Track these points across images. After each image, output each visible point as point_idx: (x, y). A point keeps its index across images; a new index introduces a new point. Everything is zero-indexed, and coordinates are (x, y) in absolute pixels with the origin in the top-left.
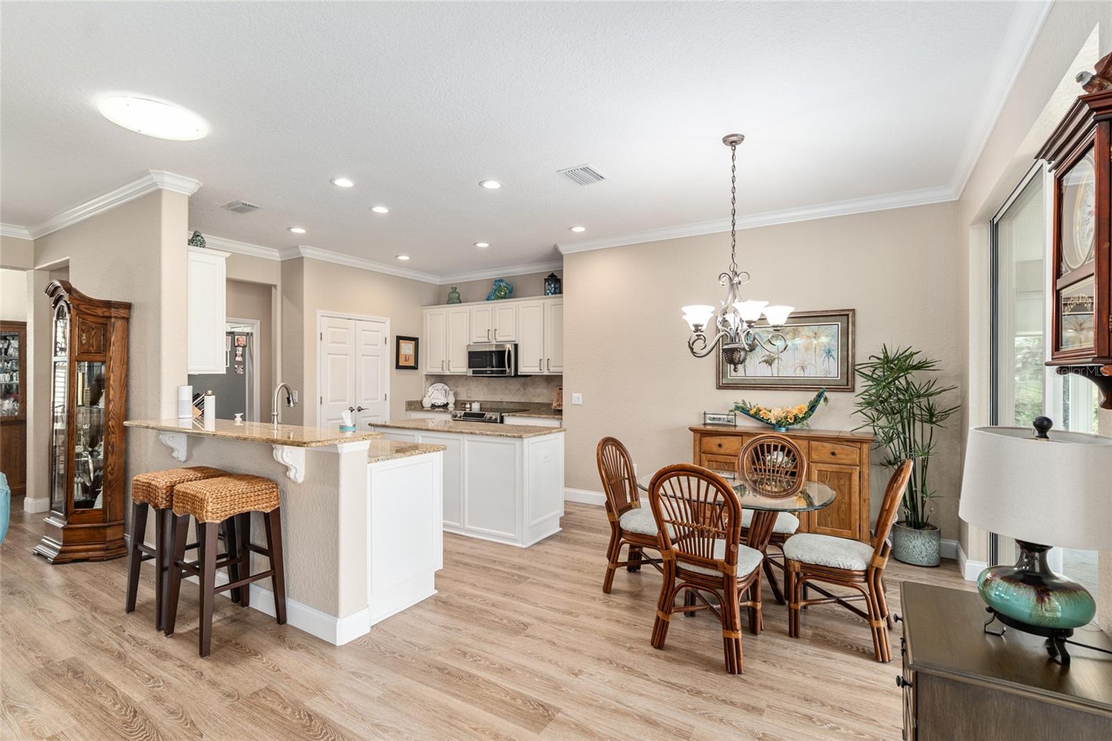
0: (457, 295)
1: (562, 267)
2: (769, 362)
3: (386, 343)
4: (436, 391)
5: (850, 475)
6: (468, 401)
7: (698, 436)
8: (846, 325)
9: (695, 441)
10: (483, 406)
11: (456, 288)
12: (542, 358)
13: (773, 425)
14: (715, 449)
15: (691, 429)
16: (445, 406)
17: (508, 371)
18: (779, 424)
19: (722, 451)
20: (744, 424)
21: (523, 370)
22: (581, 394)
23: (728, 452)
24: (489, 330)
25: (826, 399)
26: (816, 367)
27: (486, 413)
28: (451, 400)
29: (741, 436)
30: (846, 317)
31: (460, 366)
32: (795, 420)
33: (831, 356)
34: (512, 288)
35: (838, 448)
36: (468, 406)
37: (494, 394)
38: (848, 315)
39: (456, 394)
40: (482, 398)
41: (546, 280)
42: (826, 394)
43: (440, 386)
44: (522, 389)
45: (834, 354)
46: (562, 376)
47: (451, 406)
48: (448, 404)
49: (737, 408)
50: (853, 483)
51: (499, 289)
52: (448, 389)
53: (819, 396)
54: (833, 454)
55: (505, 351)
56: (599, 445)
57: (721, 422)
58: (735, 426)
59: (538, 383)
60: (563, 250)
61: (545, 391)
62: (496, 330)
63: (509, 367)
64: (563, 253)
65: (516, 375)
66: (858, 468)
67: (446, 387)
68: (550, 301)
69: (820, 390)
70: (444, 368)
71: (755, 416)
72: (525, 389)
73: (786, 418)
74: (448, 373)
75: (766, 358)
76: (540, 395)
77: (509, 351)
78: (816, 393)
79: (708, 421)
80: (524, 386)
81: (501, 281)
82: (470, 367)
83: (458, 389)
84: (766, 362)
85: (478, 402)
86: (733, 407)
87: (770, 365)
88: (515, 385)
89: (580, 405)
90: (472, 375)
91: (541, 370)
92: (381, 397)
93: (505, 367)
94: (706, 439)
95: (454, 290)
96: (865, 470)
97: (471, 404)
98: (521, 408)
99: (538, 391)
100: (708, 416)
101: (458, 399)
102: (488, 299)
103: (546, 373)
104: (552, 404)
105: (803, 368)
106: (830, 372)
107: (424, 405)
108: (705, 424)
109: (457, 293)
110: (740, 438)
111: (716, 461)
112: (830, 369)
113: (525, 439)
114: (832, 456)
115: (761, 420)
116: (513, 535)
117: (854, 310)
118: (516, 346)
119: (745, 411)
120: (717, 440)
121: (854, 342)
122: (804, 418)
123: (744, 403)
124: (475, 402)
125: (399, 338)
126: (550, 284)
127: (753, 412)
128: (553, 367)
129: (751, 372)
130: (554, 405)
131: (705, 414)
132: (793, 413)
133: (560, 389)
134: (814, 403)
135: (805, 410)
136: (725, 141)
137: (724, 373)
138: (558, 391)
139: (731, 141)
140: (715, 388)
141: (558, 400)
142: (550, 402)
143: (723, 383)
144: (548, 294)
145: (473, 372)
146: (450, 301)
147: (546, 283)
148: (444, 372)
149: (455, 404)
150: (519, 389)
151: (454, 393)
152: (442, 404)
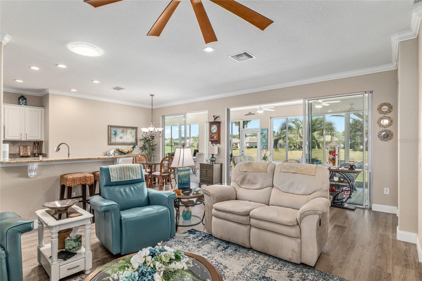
2: (121, 138)
26: (131, 140)
30: (136, 129)
42: (135, 146)
45: (134, 137)
49: (116, 150)
64: (49, 93)
78: (133, 146)
84: (120, 138)
87: (121, 139)
91: (21, 138)
105: (128, 140)
106: (133, 141)
117: (137, 127)
121: (137, 134)
122: (132, 151)
123: (118, 148)
126: (22, 100)
127: (121, 150)
128: (29, 137)
129: (117, 141)
130: (21, 154)
131: (107, 152)
132: (130, 150)
133: (24, 147)
134: (133, 148)
135: (132, 149)
136: (151, 95)
137: (110, 141)
138: (23, 148)
139: (152, 95)
140: (108, 145)
141: (23, 152)
142: (16, 153)
143: (110, 143)
144: (21, 105)
147: (20, 99)
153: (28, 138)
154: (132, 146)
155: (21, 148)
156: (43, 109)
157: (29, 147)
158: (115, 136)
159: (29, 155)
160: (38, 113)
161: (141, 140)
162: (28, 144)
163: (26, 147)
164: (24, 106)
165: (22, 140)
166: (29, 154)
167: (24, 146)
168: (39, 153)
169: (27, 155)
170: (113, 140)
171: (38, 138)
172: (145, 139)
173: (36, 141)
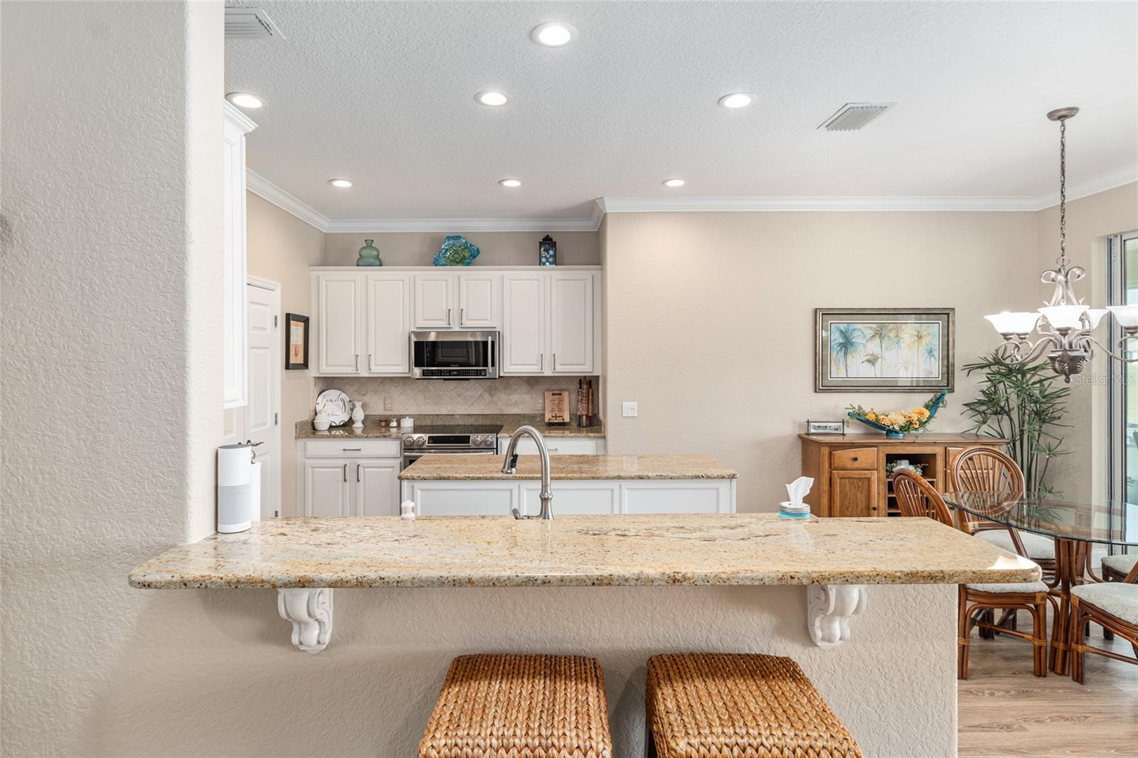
0: (375, 253)
2: (872, 361)
3: (276, 324)
4: (331, 403)
6: (394, 416)
7: (827, 450)
8: (946, 324)
11: (373, 241)
12: (542, 353)
13: (894, 432)
14: (849, 464)
16: (348, 425)
17: (490, 370)
18: (903, 429)
19: (856, 465)
20: (852, 431)
21: (508, 369)
22: (636, 403)
23: (863, 466)
24: (449, 310)
26: (918, 367)
28: (358, 415)
29: (877, 446)
30: (946, 316)
31: (397, 361)
32: (920, 424)
33: (933, 355)
36: (394, 424)
37: (436, 404)
38: (948, 314)
39: (364, 407)
40: (413, 411)
41: (540, 243)
45: (936, 353)
47: (358, 426)
48: (351, 422)
49: (850, 414)
52: (349, 398)
53: (939, 399)
55: (489, 341)
57: (827, 431)
58: (843, 435)
62: (460, 310)
63: (493, 365)
65: (499, 377)
67: (343, 396)
69: (935, 392)
70: (359, 367)
73: (910, 422)
74: (362, 374)
75: (869, 357)
77: (493, 342)
78: (931, 396)
79: (812, 431)
80: (491, 391)
81: (458, 237)
82: (416, 365)
84: (869, 361)
86: (845, 413)
87: (873, 365)
88: (474, 389)
89: (635, 417)
90: (419, 376)
91: (542, 369)
92: (271, 420)
93: (486, 364)
94: (838, 453)
95: (369, 244)
99: (515, 397)
100: (812, 424)
101: (371, 413)
102: (436, 263)
105: (906, 368)
106: (931, 373)
107: (318, 427)
108: (808, 434)
109: (376, 249)
110: (876, 448)
111: (850, 478)
112: (933, 369)
117: (954, 309)
118: (499, 332)
119: (859, 417)
120: (851, 453)
121: (954, 341)
123: (860, 408)
124: (403, 416)
125: (289, 318)
126: (547, 250)
127: (872, 417)
128: (561, 365)
129: (853, 373)
130: (548, 417)
131: (808, 422)
132: (915, 417)
133: (553, 394)
134: (933, 406)
135: (927, 413)
136: (1052, 116)
137: (825, 374)
138: (552, 397)
139: (1060, 116)
140: (816, 391)
141: (553, 410)
142: (537, 412)
143: (821, 386)
144: (544, 264)
145: (424, 373)
146: (361, 262)
147: (540, 248)
148: (359, 374)
149: (363, 422)
150: (481, 395)
151: (362, 404)
152: (342, 423)
153: (559, 368)
154: (928, 397)
155: (548, 395)
156: (599, 270)
157: (566, 395)
158: (846, 354)
159: (566, 421)
160: (585, 284)
161: (971, 368)
162: (564, 387)
163: (560, 394)
164: (551, 266)
165: (546, 374)
166: (567, 419)
167: (556, 392)
168: (590, 415)
169: (559, 420)
170: (837, 372)
171: (584, 367)
172: (997, 362)
173: (585, 377)
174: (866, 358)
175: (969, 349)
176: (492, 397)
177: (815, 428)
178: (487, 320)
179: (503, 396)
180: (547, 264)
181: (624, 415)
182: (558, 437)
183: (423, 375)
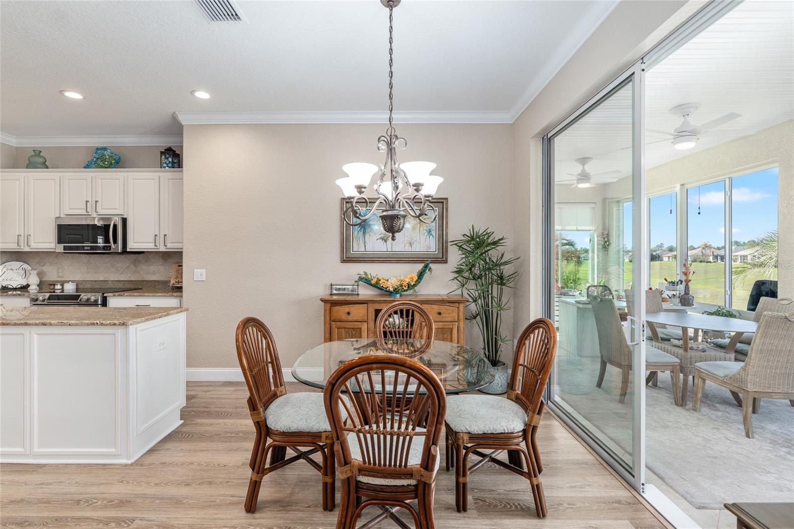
0: (42, 160)
1: (182, 142)
2: (385, 239)
4: (11, 271)
5: (452, 329)
6: (58, 282)
7: (328, 306)
8: (442, 210)
9: (325, 310)
10: (81, 286)
11: (41, 152)
12: (157, 233)
13: (391, 292)
14: (344, 317)
15: (322, 300)
16: (25, 288)
17: (113, 246)
18: (396, 291)
19: (350, 318)
20: (365, 292)
21: (132, 246)
22: (205, 270)
23: (355, 318)
24: (87, 202)
25: (430, 269)
26: (420, 244)
27: (83, 295)
28: (34, 281)
29: (367, 303)
30: (441, 204)
31: (46, 240)
32: (409, 287)
33: (431, 234)
34: (120, 159)
35: (443, 308)
36: (58, 287)
37: (95, 273)
38: (443, 202)
39: (40, 275)
40: (79, 277)
41: (162, 153)
42: (431, 265)
43: (16, 265)
44: (132, 266)
45: (433, 233)
46: (182, 252)
47: (33, 288)
48: (28, 286)
49: (361, 279)
50: (453, 336)
51: (102, 158)
52: (30, 268)
53: (426, 267)
54: (440, 314)
55: (110, 225)
56: (238, 328)
57: (346, 292)
58: (358, 295)
59: (153, 260)
60: (183, 119)
61: (162, 268)
62: (96, 202)
63: (115, 242)
64: (183, 124)
65: (125, 252)
66: (457, 323)
67: (26, 266)
68: (167, 175)
69: (426, 262)
70: (22, 243)
71: (376, 286)
72: (136, 267)
73: (401, 286)
74: (27, 249)
75: (382, 235)
76: (156, 272)
77: (115, 226)
78: (423, 265)
79: (335, 292)
80: (135, 263)
81: (105, 149)
82: (60, 242)
83: (45, 269)
84: (382, 239)
85: (73, 282)
86: (357, 278)
87: (386, 241)
88: (123, 262)
89: (203, 281)
90: (62, 251)
91: (156, 246)
93: (109, 243)
94: (336, 309)
95: (38, 153)
96: (462, 325)
97: (62, 285)
98: (133, 287)
99: (153, 268)
100: (334, 286)
101: (44, 279)
102: (88, 167)
103: (162, 249)
104: (170, 281)
105: (411, 244)
106: (430, 248)
108: (331, 294)
109: (42, 157)
110: (366, 305)
111: (345, 328)
112: (431, 245)
113: (130, 327)
114: (439, 316)
115: (381, 289)
116: (114, 450)
117: (447, 199)
118: (124, 221)
119: (367, 281)
120: (346, 308)
121: (447, 223)
122: (415, 285)
123: (366, 274)
124: (68, 282)
126: (167, 158)
127: (374, 281)
128: (171, 243)
129: (369, 248)
130: (172, 282)
131: (331, 285)
132: (406, 282)
133: (179, 266)
134: (422, 273)
135: (416, 278)
137: (348, 249)
138: (178, 268)
140: (340, 262)
141: (177, 278)
142: (168, 279)
143: (347, 258)
145: (65, 248)
146: (31, 165)
147: (161, 156)
148: (22, 249)
149: (38, 285)
150: (128, 267)
151: (38, 272)
152: (19, 286)
153: (169, 245)
154: (420, 267)
155: (175, 267)
158: (364, 233)
164: (169, 169)
170: (357, 247)
172: (472, 239)
174: (380, 236)
175: (457, 230)
176: (136, 268)
177: (336, 289)
178: (116, 209)
179: (144, 267)
180: (167, 168)
181: (195, 279)
182: (150, 296)
183: (64, 250)
